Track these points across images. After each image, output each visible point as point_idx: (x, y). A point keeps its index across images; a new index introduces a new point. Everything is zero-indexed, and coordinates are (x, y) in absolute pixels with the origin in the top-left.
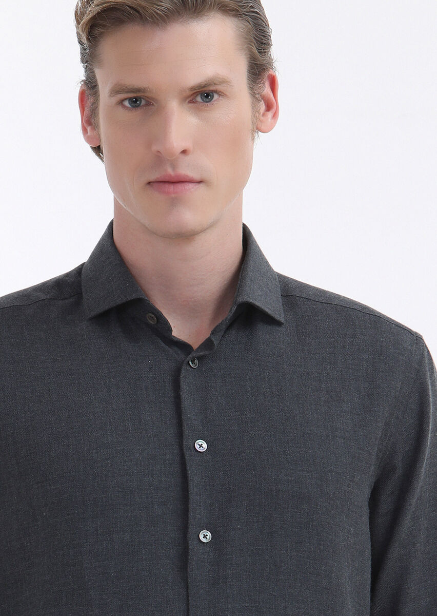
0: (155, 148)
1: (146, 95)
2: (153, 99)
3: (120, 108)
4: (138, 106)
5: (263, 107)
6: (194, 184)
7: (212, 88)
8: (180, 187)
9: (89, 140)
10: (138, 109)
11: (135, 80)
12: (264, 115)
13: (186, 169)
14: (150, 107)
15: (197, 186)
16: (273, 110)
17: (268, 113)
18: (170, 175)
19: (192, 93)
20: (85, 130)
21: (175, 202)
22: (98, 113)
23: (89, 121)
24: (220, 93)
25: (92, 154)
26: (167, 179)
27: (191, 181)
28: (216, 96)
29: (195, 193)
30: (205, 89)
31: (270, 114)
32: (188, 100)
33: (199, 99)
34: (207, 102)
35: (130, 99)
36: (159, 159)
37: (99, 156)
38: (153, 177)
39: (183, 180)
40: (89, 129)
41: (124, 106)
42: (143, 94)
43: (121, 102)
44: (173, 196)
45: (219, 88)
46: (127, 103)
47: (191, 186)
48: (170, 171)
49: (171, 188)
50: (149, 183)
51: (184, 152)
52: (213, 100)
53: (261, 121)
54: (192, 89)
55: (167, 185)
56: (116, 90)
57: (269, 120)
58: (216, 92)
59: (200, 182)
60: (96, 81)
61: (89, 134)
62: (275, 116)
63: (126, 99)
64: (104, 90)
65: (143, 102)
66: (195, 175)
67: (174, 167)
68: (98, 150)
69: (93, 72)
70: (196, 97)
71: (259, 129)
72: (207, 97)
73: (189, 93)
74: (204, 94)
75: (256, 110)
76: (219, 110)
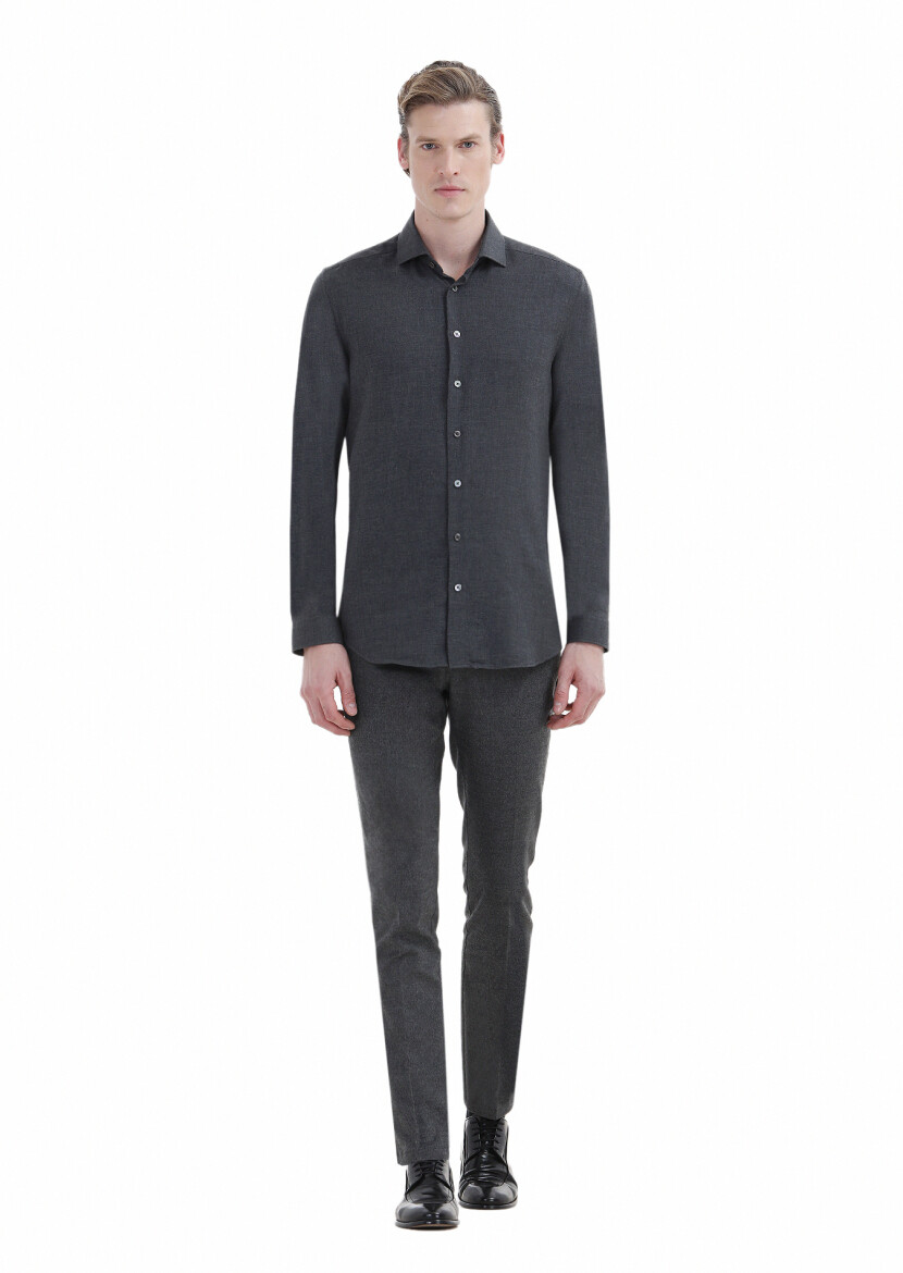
0: (439, 171)
1: (436, 142)
2: (439, 145)
3: (421, 150)
4: (430, 148)
5: (497, 151)
7: (470, 140)
8: (452, 192)
9: (402, 165)
10: (431, 150)
11: (431, 135)
12: (497, 155)
14: (438, 149)
15: (461, 192)
16: (502, 153)
18: (448, 186)
19: (460, 142)
20: (401, 159)
21: (450, 200)
22: (408, 152)
23: (403, 155)
24: (476, 144)
25: (404, 174)
26: (446, 188)
27: (459, 190)
28: (472, 145)
29: (460, 196)
30: (467, 140)
31: (500, 155)
32: (458, 146)
33: (464, 146)
34: (468, 147)
35: (427, 145)
36: (442, 177)
37: (408, 175)
38: (438, 186)
39: (454, 189)
41: (423, 149)
42: (434, 142)
43: (421, 146)
44: (449, 197)
45: (475, 140)
46: (425, 147)
47: (458, 192)
48: (448, 184)
49: (448, 193)
50: (436, 190)
51: (455, 174)
52: (471, 147)
53: (495, 158)
54: (460, 140)
55: (446, 191)
56: (419, 140)
57: (499, 158)
58: (473, 142)
59: (463, 190)
60: (408, 134)
61: (402, 162)
62: (502, 156)
63: (424, 145)
64: (412, 140)
65: (434, 146)
66: (461, 187)
67: (450, 182)
68: (407, 171)
69: (406, 129)
70: (462, 144)
71: (494, 163)
72: (468, 145)
73: (458, 142)
74: (467, 143)
75: (493, 152)
76: (475, 152)
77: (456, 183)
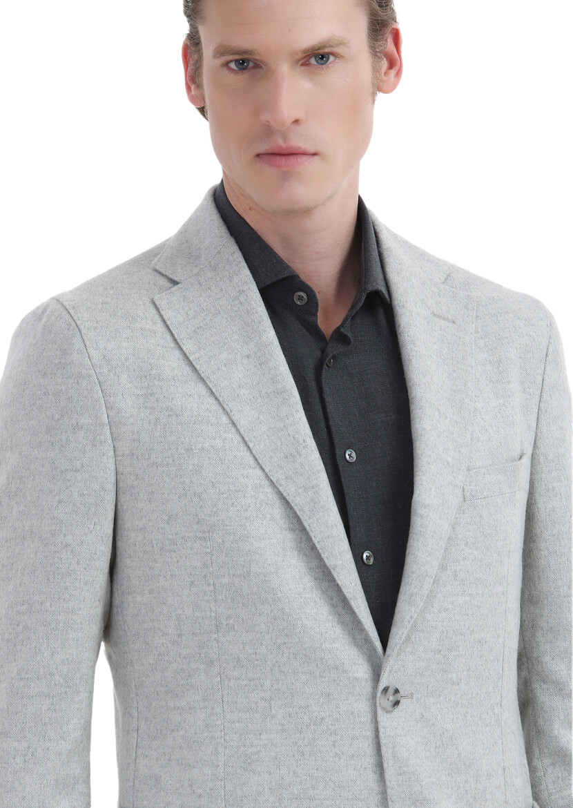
0: (264, 117)
1: (255, 57)
2: (261, 61)
3: (225, 71)
4: (245, 69)
5: (384, 64)
6: (309, 156)
7: (326, 50)
8: (292, 160)
9: (193, 100)
10: (245, 71)
11: (242, 41)
12: (386, 73)
13: (298, 141)
14: (259, 70)
15: (311, 159)
16: (396, 68)
17: (390, 71)
18: (281, 147)
19: (304, 55)
20: (188, 88)
21: (286, 176)
22: (202, 73)
23: (194, 78)
24: (336, 55)
25: (198, 113)
26: (277, 151)
27: (304, 154)
28: (332, 58)
29: (309, 167)
30: (319, 51)
31: (393, 72)
32: (300, 63)
33: (313, 61)
34: (322, 64)
35: (236, 61)
36: (268, 131)
37: (204, 115)
38: (262, 148)
39: (296, 152)
40: (193, 87)
41: (230, 69)
42: (250, 56)
43: (226, 64)
44: (285, 169)
45: (336, 50)
46: (233, 65)
47: (304, 158)
48: (281, 143)
49: (283, 160)
50: (258, 155)
51: (296, 122)
52: (329, 62)
53: (383, 81)
54: (304, 51)
55: (278, 158)
56: (221, 51)
57: (392, 79)
58: (332, 54)
59: (315, 154)
60: (199, 38)
61: (193, 93)
62: (398, 74)
63: (231, 61)
64: (208, 49)
65: (251, 64)
66: (310, 148)
67: (285, 138)
68: (202, 110)
69: (196, 28)
70: (310, 58)
71: (380, 90)
72: (322, 58)
73: (301, 55)
74: (318, 57)
75: (376, 70)
76: (335, 74)
77: (298, 142)
